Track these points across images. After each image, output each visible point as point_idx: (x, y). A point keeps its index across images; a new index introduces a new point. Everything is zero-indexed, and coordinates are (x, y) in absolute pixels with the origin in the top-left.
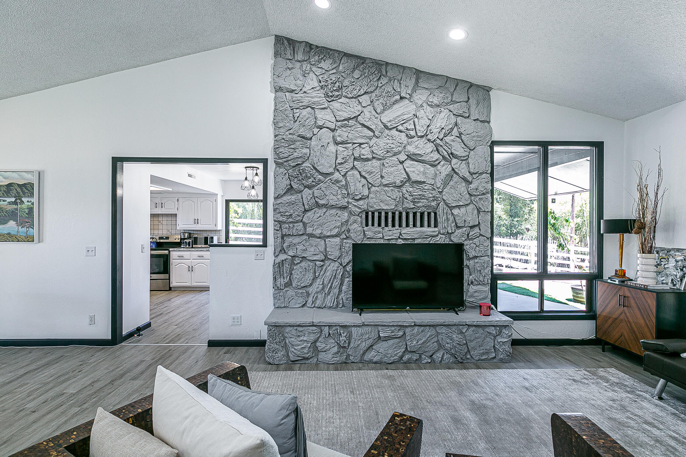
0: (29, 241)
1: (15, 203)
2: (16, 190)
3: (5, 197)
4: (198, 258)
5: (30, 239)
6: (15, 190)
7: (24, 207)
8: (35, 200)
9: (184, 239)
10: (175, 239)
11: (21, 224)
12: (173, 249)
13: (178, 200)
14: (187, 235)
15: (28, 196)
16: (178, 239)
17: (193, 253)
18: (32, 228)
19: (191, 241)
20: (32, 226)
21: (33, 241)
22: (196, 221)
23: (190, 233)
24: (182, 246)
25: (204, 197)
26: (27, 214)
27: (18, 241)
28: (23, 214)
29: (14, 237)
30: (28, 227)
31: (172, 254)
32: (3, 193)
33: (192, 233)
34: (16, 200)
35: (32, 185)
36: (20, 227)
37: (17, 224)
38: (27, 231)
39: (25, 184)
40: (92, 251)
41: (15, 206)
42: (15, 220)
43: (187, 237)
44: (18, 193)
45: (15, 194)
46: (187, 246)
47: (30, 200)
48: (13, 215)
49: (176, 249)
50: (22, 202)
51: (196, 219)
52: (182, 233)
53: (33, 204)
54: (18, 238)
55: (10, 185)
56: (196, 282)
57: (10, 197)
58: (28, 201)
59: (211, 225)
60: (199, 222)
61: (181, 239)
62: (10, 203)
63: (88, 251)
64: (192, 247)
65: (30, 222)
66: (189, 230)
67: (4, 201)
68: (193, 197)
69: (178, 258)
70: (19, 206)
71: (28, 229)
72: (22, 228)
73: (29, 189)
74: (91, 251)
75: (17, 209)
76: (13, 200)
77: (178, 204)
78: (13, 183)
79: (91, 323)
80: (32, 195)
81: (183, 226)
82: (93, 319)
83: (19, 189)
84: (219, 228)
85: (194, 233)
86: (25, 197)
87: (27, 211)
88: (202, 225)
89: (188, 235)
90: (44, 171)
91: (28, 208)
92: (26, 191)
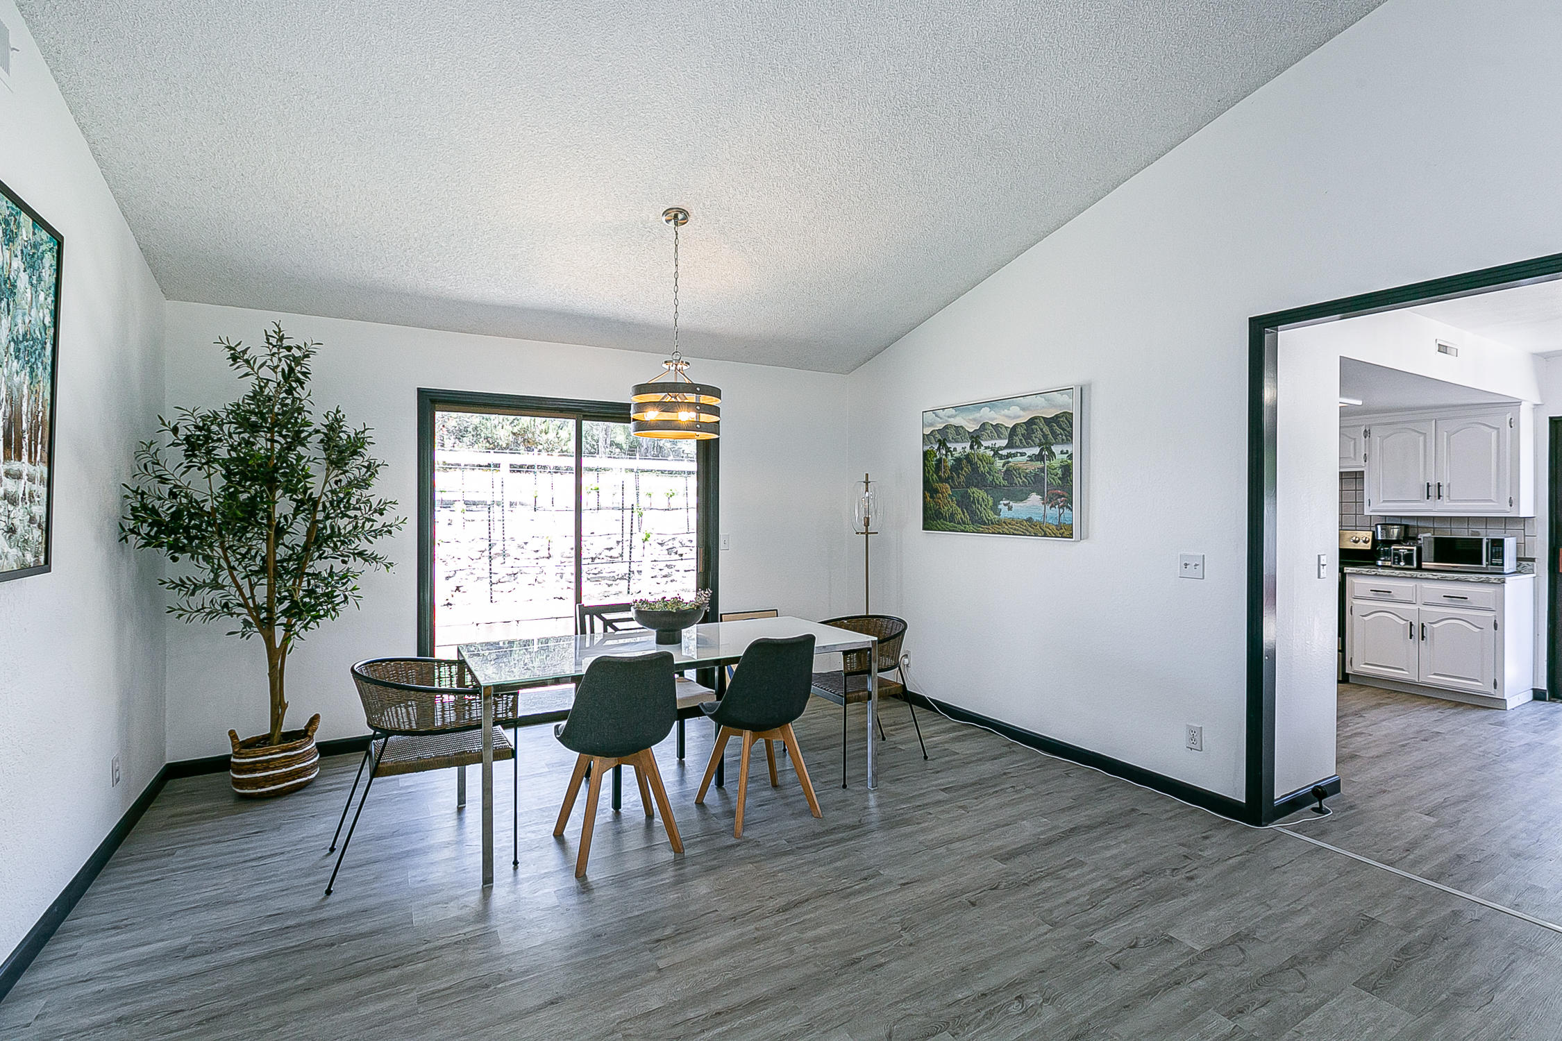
0: (1064, 535)
1: (1040, 457)
2: (1041, 430)
3: (1024, 447)
4: (1446, 601)
5: (1064, 531)
6: (1039, 432)
7: (1056, 465)
8: (1074, 448)
9: (1388, 543)
10: (1356, 542)
11: (1050, 500)
12: (1355, 569)
13: (1367, 433)
14: (1396, 531)
15: (1063, 440)
16: (1365, 542)
17: (1426, 585)
18: (1069, 508)
19: (1415, 548)
20: (1068, 503)
21: (1071, 536)
22: (1434, 491)
23: (1407, 527)
24: (1380, 563)
25: (1466, 417)
26: (1059, 478)
27: (1045, 535)
28: (1053, 479)
29: (1038, 527)
30: (1062, 507)
31: (1353, 583)
32: (1021, 440)
33: (1413, 527)
34: (1042, 450)
35: (1068, 416)
36: (1048, 507)
37: (1043, 499)
38: (1060, 515)
39: (1057, 416)
40: (1196, 565)
41: (1039, 464)
42: (1041, 493)
43: (1398, 536)
44: (1045, 436)
45: (1040, 440)
46: (1402, 564)
47: (1065, 448)
48: (1035, 483)
49: (1364, 570)
50: (1052, 454)
51: (1433, 482)
52: (1379, 527)
53: (1070, 457)
54: (1045, 529)
55: (1032, 421)
56: (1435, 674)
57: (1032, 446)
58: (1062, 452)
59: (1491, 501)
60: (1444, 491)
61: (1375, 541)
62: (1032, 458)
63: (1186, 565)
64: (1419, 568)
65: (1066, 495)
66: (1401, 517)
67: (1022, 454)
68: (1424, 420)
69: (1371, 595)
70: (1047, 463)
71: (1061, 511)
72: (1051, 507)
73: (1064, 426)
74: (1192, 567)
75: (1042, 470)
76: (1036, 451)
77: (1369, 446)
78: (1036, 418)
79: (1193, 746)
80: (1069, 438)
81: (1384, 504)
82: (1198, 738)
83: (1046, 429)
84: (1526, 510)
85: (1418, 527)
86: (1057, 443)
87: (1060, 472)
88: (1455, 501)
89: (1399, 534)
90: (1090, 385)
91: (1061, 467)
92: (1059, 431)
